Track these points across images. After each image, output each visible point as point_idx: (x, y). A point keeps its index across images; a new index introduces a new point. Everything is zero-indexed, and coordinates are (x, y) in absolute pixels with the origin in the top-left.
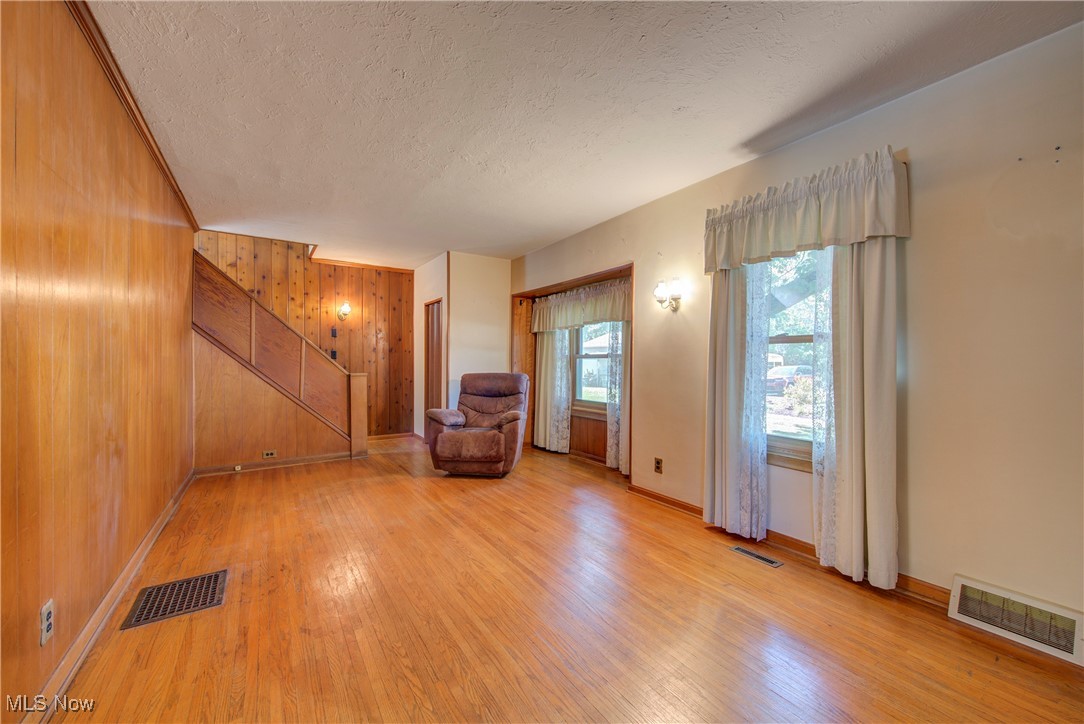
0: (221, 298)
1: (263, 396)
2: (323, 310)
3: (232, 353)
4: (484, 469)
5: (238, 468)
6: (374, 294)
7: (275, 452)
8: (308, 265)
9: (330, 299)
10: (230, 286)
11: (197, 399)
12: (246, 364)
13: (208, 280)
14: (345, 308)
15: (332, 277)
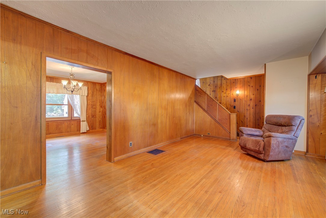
0: (200, 94)
1: (208, 118)
2: (232, 93)
3: (202, 108)
5: (202, 136)
6: (249, 86)
7: (210, 133)
8: (227, 81)
9: (234, 90)
10: (202, 91)
11: (195, 118)
12: (204, 110)
13: (198, 91)
14: (238, 92)
15: (234, 82)
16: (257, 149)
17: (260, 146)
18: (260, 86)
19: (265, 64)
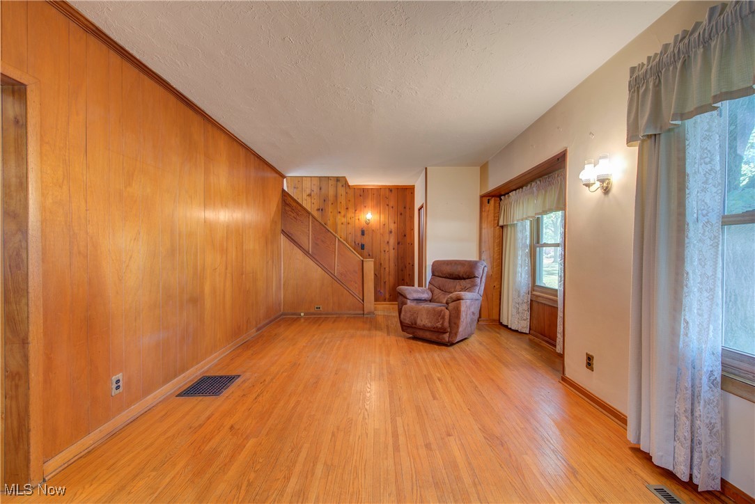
0: (295, 215)
1: (316, 272)
2: (357, 218)
3: (300, 247)
4: (434, 337)
5: (302, 314)
6: (388, 205)
7: (321, 306)
8: (348, 190)
9: (361, 211)
10: (299, 208)
11: (284, 273)
12: (306, 252)
13: (289, 205)
14: (370, 216)
15: (361, 196)
16: (439, 325)
17: (443, 318)
18: (405, 208)
19: (426, 169)
